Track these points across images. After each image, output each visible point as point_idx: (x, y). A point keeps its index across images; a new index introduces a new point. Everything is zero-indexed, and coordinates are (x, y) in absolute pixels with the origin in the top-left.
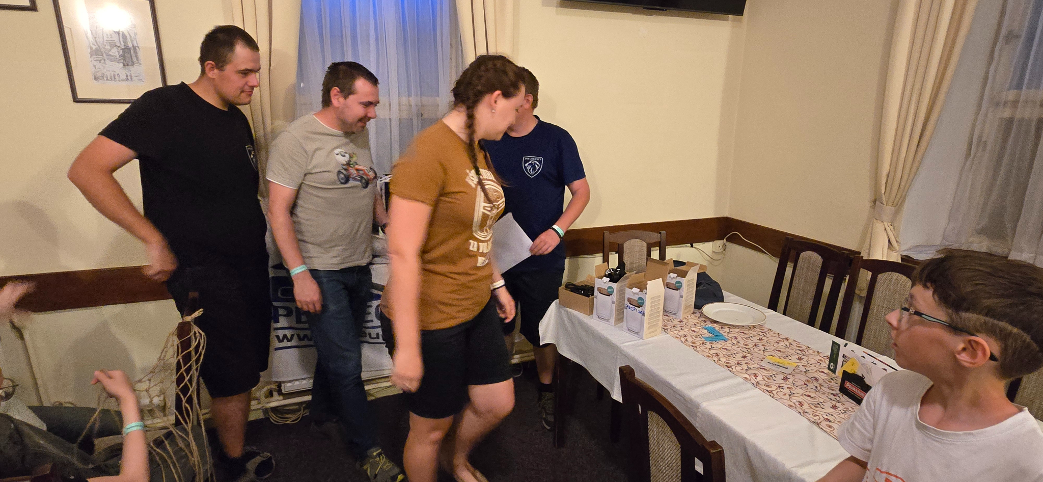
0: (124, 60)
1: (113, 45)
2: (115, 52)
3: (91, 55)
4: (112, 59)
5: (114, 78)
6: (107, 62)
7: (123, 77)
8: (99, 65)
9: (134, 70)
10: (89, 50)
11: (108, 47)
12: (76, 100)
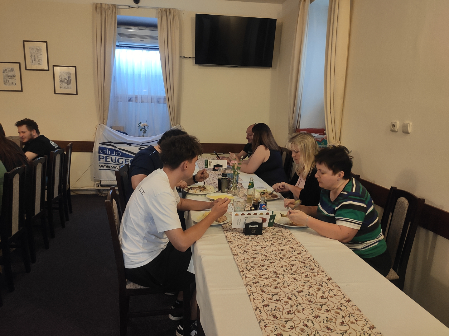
0: (68, 83)
1: (65, 79)
2: (66, 81)
3: (60, 81)
4: (65, 82)
5: (64, 88)
6: (64, 83)
7: (67, 87)
8: (61, 84)
9: (70, 86)
10: (59, 80)
11: (64, 80)
12: (55, 93)
